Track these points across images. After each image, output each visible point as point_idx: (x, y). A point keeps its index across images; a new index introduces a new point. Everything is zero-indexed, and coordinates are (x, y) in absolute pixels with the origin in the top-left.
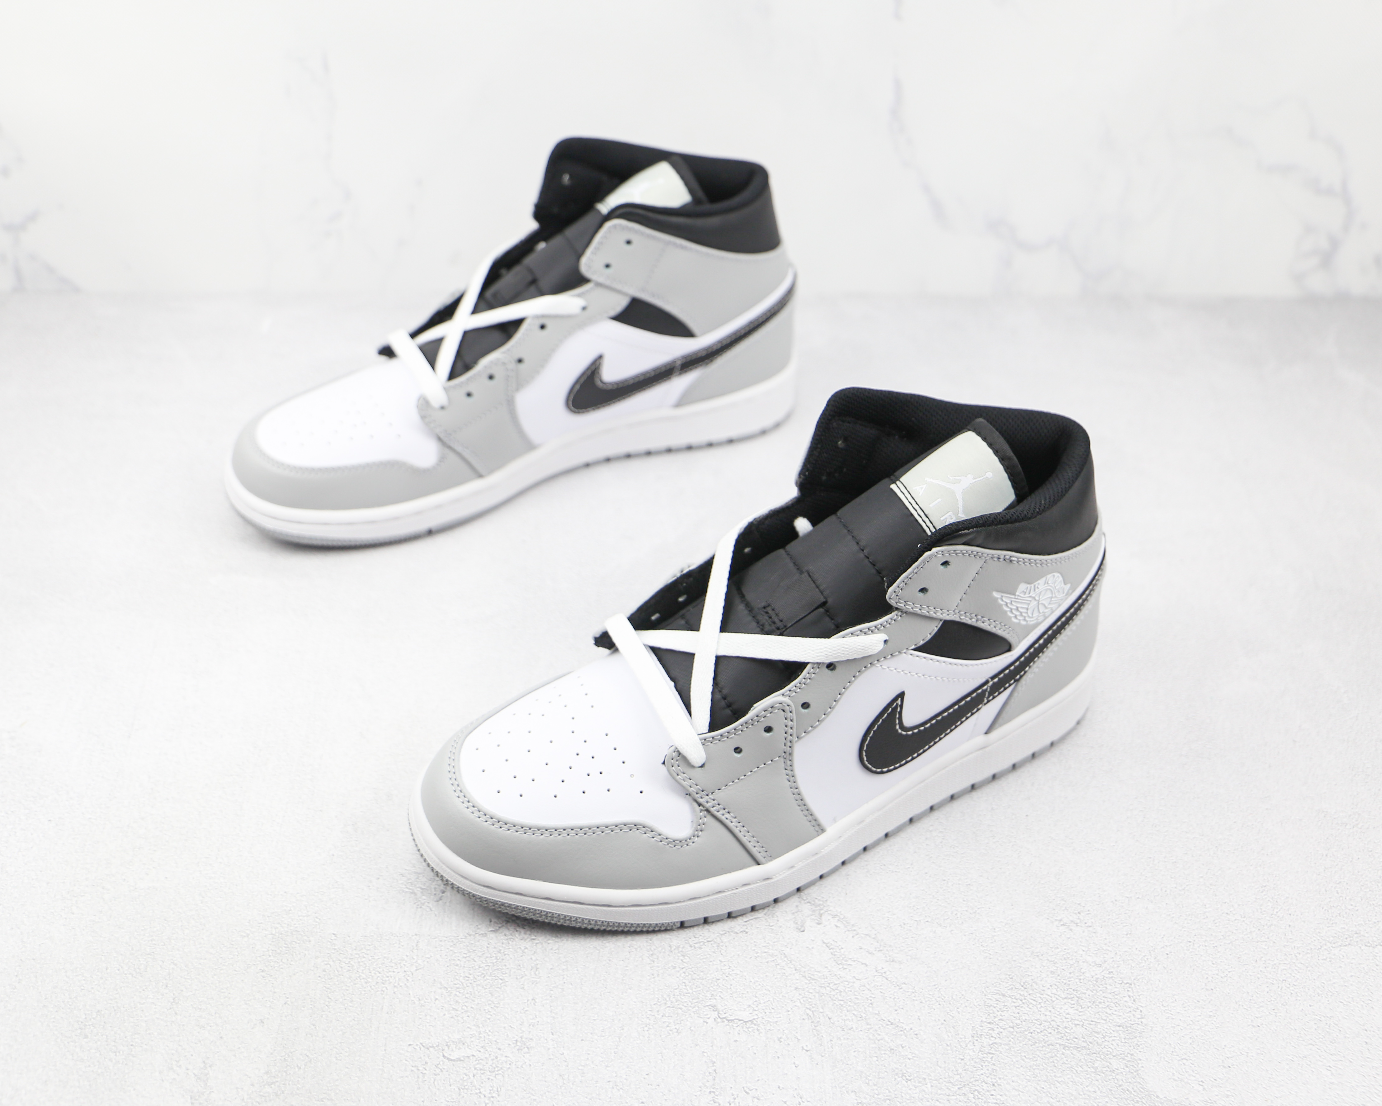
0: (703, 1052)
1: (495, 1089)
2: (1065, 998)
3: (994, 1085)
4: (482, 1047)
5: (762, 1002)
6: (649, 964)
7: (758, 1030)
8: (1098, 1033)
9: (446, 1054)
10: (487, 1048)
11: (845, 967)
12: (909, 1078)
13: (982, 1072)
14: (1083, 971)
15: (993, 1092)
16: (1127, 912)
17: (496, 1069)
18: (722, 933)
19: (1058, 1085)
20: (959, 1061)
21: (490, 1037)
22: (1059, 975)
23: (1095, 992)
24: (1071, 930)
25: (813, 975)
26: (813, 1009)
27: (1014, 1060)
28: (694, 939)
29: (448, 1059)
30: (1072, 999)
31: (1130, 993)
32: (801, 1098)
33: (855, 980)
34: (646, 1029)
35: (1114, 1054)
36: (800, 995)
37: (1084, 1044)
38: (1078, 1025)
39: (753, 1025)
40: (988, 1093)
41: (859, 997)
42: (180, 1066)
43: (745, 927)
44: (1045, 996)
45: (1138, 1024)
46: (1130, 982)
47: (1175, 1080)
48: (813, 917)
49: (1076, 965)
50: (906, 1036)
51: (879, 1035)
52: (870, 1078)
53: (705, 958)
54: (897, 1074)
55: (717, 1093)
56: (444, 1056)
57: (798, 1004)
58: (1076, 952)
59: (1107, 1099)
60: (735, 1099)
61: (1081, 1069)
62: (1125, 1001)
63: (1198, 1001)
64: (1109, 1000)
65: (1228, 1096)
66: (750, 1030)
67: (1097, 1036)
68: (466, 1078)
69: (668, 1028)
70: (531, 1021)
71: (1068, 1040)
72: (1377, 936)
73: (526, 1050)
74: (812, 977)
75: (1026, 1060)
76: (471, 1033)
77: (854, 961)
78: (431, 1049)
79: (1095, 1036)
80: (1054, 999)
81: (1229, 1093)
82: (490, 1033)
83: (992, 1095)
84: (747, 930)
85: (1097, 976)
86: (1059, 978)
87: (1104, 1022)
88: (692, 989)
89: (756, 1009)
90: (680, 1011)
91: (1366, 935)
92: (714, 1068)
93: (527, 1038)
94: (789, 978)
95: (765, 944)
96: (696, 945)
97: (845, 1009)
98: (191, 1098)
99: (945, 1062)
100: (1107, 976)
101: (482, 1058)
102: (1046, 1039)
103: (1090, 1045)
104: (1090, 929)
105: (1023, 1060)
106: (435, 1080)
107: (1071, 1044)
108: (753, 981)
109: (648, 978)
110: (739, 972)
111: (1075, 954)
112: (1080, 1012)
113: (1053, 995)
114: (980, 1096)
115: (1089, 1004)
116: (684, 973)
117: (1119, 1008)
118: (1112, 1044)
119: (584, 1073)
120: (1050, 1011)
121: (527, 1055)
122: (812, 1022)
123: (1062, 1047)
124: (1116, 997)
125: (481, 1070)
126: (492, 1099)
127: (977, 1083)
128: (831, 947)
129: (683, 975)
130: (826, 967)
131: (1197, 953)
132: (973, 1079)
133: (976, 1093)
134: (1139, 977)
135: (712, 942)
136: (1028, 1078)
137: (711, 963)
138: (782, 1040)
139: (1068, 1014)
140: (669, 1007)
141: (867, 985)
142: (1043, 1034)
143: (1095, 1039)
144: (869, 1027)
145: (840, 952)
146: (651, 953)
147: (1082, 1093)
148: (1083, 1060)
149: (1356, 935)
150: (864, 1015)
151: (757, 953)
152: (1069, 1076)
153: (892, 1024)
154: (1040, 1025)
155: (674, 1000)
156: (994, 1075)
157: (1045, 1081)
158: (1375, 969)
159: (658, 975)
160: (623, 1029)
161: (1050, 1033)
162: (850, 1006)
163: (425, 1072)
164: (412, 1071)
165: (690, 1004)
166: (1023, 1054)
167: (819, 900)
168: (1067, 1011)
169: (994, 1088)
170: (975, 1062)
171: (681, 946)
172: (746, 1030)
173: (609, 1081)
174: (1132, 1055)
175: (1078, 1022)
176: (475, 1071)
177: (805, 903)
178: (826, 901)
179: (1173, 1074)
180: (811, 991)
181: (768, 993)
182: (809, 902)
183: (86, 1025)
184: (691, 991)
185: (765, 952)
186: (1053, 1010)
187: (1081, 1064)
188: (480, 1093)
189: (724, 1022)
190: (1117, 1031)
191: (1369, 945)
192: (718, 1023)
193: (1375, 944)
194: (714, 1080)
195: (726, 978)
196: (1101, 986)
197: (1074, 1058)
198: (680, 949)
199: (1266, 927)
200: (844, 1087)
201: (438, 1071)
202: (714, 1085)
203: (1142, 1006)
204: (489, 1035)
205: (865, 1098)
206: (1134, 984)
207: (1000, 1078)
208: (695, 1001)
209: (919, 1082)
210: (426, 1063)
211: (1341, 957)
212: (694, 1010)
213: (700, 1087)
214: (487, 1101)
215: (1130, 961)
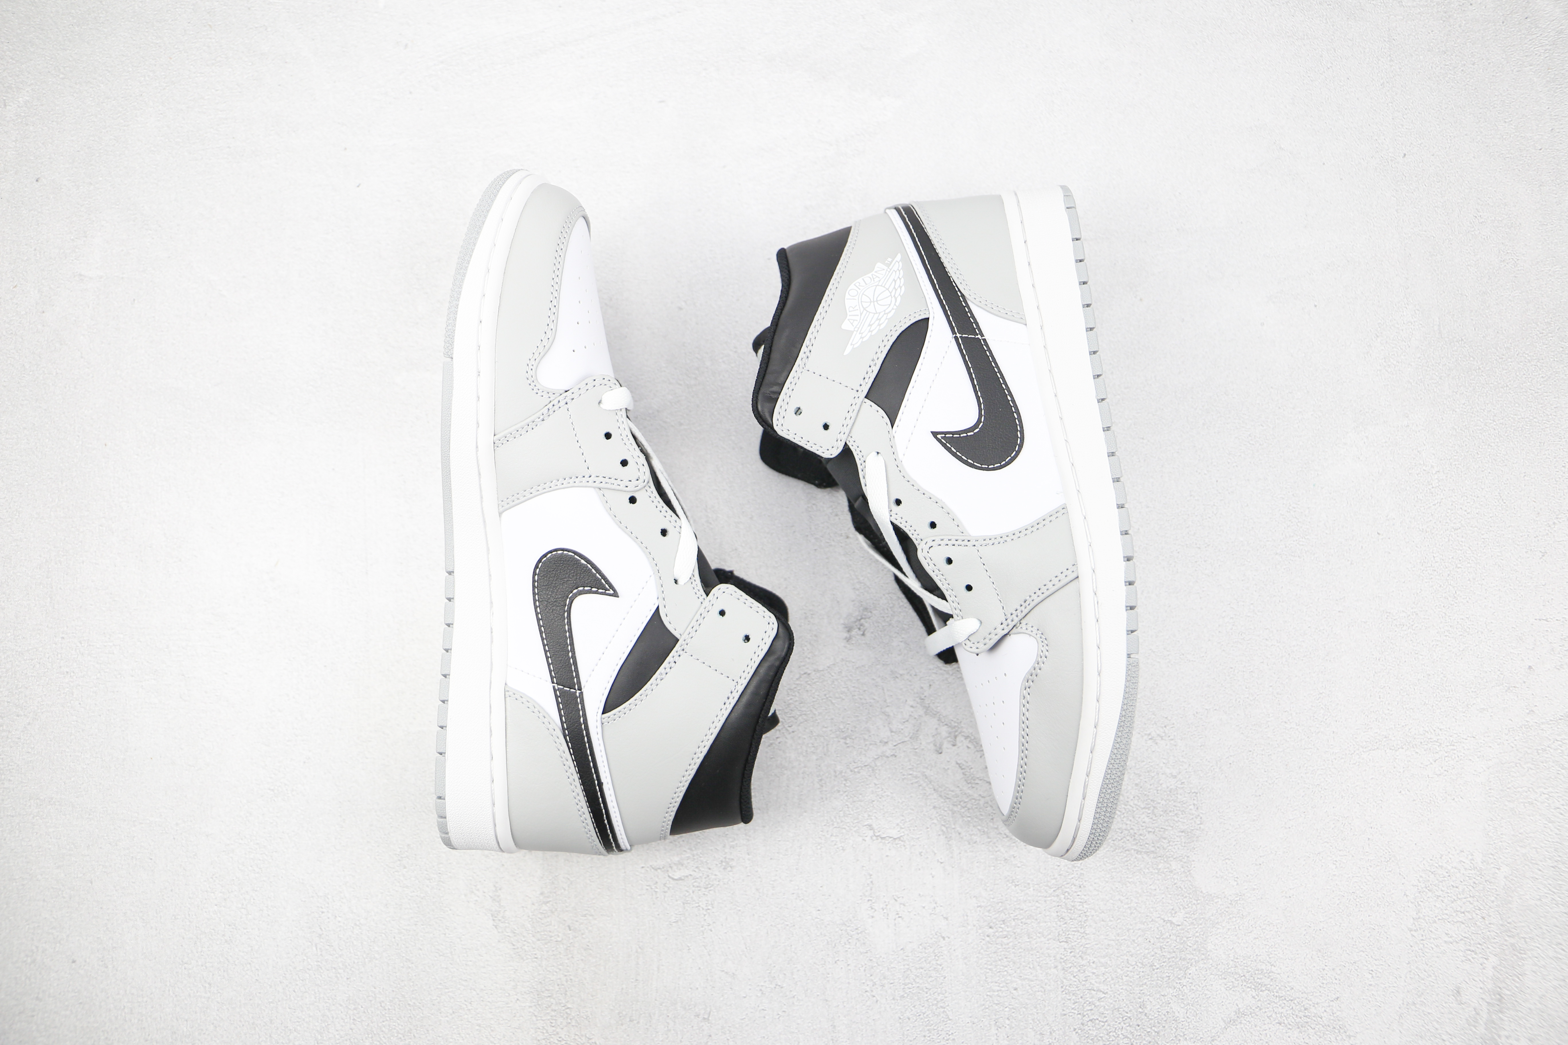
0: (863, 866)
1: (710, 903)
2: (1144, 808)
3: (1080, 887)
4: (697, 867)
5: (908, 820)
6: (819, 789)
7: (904, 846)
8: (1165, 839)
9: (670, 875)
10: (701, 868)
11: (973, 786)
12: (1018, 884)
13: (1073, 876)
14: (1161, 782)
15: (1079, 893)
16: (1204, 724)
17: (709, 886)
18: (876, 757)
19: (1128, 885)
20: (1056, 867)
21: (702, 859)
22: (1141, 787)
23: (1168, 801)
24: (1156, 743)
25: (948, 794)
26: (947, 826)
27: (1098, 865)
28: (854, 764)
29: (673, 879)
30: (1149, 808)
31: (1195, 802)
32: (936, 903)
33: (981, 798)
34: (819, 847)
35: (1175, 857)
36: (937, 813)
37: (1153, 849)
38: (1151, 832)
39: (900, 842)
40: (1075, 894)
41: (983, 813)
42: (478, 890)
43: (894, 751)
44: (1128, 807)
45: (1197, 829)
46: (1196, 791)
47: (1217, 877)
48: (949, 739)
49: (1156, 777)
50: (1017, 847)
51: (997, 847)
52: (988, 885)
53: (863, 782)
54: (1008, 881)
55: (873, 901)
56: (669, 876)
57: (935, 821)
58: (1158, 765)
59: (1163, 896)
60: (887, 905)
61: (1147, 871)
62: (1191, 809)
63: (1247, 807)
64: (1178, 808)
65: (1254, 889)
66: (898, 846)
67: (1164, 841)
68: (687, 894)
69: (836, 846)
70: (732, 844)
71: (1141, 845)
72: (1401, 739)
73: (729, 869)
74: (948, 796)
75: (1107, 865)
76: (687, 855)
77: (981, 780)
78: (659, 870)
79: (1162, 842)
80: (1135, 809)
81: (1255, 887)
82: (701, 855)
83: (1078, 895)
84: (896, 754)
85: (1171, 787)
86: (1141, 789)
87: (1170, 828)
88: (853, 810)
89: (903, 827)
90: (844, 831)
91: (1393, 739)
92: (871, 880)
93: (729, 859)
94: (929, 797)
95: (911, 767)
96: (856, 770)
97: (971, 824)
98: (492, 916)
99: (1045, 869)
100: (1179, 786)
101: (698, 876)
102: (1125, 846)
103: (1158, 849)
104: (1172, 742)
105: (1105, 864)
106: (665, 897)
107: (1143, 849)
108: (901, 801)
109: (819, 801)
110: (889, 794)
111: (1157, 767)
112: (1154, 820)
113: (1134, 806)
114: (1069, 897)
115: (1162, 813)
116: (847, 796)
117: (1184, 816)
118: (1174, 848)
119: (774, 887)
120: (1131, 820)
121: (731, 873)
122: (946, 837)
123: (1136, 852)
124: (1184, 805)
125: (698, 887)
126: (708, 911)
127: (1068, 886)
128: (963, 767)
129: (846, 798)
130: (958, 787)
131: (1254, 762)
132: (1065, 883)
133: (1066, 894)
134: (1204, 787)
135: (868, 767)
136: (1107, 879)
137: (867, 786)
138: (922, 854)
139: (1144, 822)
140: (835, 827)
141: (990, 803)
142: (1122, 841)
143: (1162, 844)
144: (989, 840)
145: (970, 772)
146: (820, 778)
147: (1145, 891)
148: (1150, 863)
149: (1385, 739)
150: (986, 830)
151: (904, 775)
152: (1138, 877)
153: (1007, 837)
154: (1121, 833)
155: (839, 821)
156: (1082, 879)
157: (1119, 882)
158: (1392, 771)
159: (826, 799)
160: (801, 848)
161: (1128, 840)
162: (975, 822)
163: (656, 890)
164: (647, 889)
165: (852, 824)
166: (1105, 860)
167: (955, 722)
168: (1144, 820)
169: (1080, 889)
170: (1068, 868)
171: (844, 771)
172: (895, 846)
173: (793, 894)
174: (1188, 857)
175: (1150, 830)
176: (694, 888)
177: (943, 726)
178: (961, 722)
179: (1217, 872)
180: (946, 809)
181: (912, 812)
182: (946, 725)
183: (402, 857)
184: (852, 812)
185: (911, 774)
186: (1133, 820)
187: (1148, 866)
188: (699, 906)
189: (877, 839)
190: (1180, 836)
191: (1393, 748)
192: (874, 840)
193: (1398, 747)
194: (871, 890)
195: (880, 800)
196: (1173, 796)
197: (1143, 861)
198: (843, 774)
199: (1314, 734)
200: (968, 893)
201: (666, 889)
202: (871, 894)
203: (1202, 813)
204: (700, 857)
205: (983, 902)
206: (1200, 793)
207: (1085, 881)
208: (856, 821)
209: (1025, 887)
210: (657, 882)
211: (1368, 761)
212: (855, 829)
213: (861, 896)
214: (705, 913)
215: (1200, 772)
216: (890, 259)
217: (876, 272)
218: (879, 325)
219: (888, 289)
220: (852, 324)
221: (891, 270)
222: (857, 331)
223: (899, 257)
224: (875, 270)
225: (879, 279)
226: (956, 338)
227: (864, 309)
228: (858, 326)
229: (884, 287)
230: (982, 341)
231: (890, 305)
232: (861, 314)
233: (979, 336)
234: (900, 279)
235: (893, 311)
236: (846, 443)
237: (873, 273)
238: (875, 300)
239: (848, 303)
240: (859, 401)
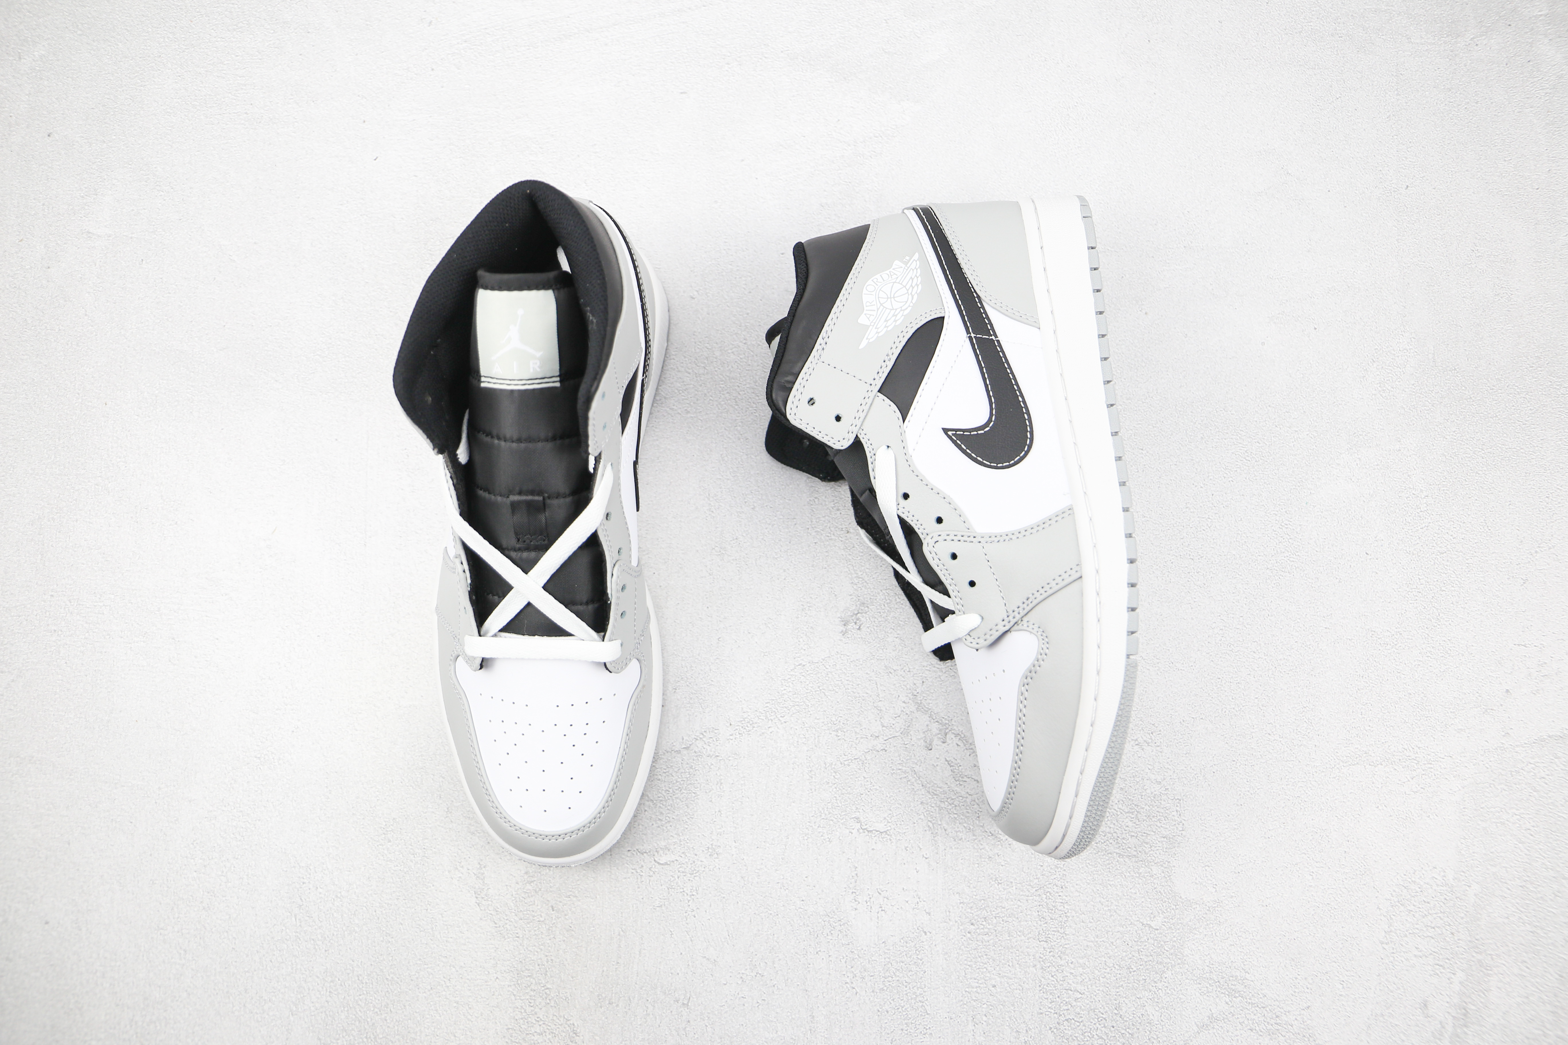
0: (848, 859)
1: (694, 889)
2: (1128, 812)
3: (1062, 887)
4: (683, 853)
5: (895, 814)
6: (808, 780)
7: (890, 840)
8: (1147, 843)
9: (656, 859)
10: (687, 854)
11: (961, 783)
12: (1000, 882)
13: (1055, 876)
14: (1145, 787)
15: (1060, 894)
16: (1191, 732)
17: (695, 872)
18: (866, 751)
19: (1110, 887)
20: (1039, 867)
21: (689, 844)
22: (1126, 792)
23: (1151, 807)
24: (1143, 749)
25: (936, 791)
26: (933, 822)
27: (1080, 867)
28: (844, 757)
29: (658, 863)
30: (1132, 813)
31: (1178, 809)
32: (919, 898)
33: (968, 795)
34: (806, 838)
35: (1156, 862)
36: (924, 808)
37: (1135, 853)
38: (1133, 836)
39: (887, 836)
40: (1057, 894)
41: (969, 811)
42: (462, 867)
43: (885, 745)
44: (1113, 810)
45: (1179, 836)
46: (1180, 798)
47: (1196, 883)
48: (939, 736)
49: (1141, 782)
50: (1002, 846)
51: (982, 845)
52: (971, 882)
53: (852, 775)
54: (992, 878)
55: (857, 893)
56: (655, 860)
57: (922, 817)
58: (1143, 770)
59: (1143, 900)
60: (870, 898)
61: (1128, 874)
62: (1173, 816)
63: (1229, 816)
64: (1161, 814)
65: (1232, 897)
66: (884, 840)
67: (1146, 846)
68: (672, 879)
69: (822, 838)
70: (719, 831)
71: (1123, 849)
72: (1381, 756)
73: (715, 856)
74: (935, 792)
75: (1089, 866)
76: (674, 841)
77: (969, 778)
78: (645, 854)
79: (1144, 846)
80: (1119, 813)
81: (1233, 895)
82: (688, 841)
83: (1060, 896)
84: (886, 749)
85: (1155, 793)
86: (1126, 794)
87: (1153, 833)
88: (841, 803)
89: (890, 821)
90: (831, 822)
91: (1373, 755)
92: (856, 872)
93: (716, 846)
94: (917, 793)
95: (900, 762)
96: (846, 763)
97: (958, 822)
98: (475, 893)
99: (1028, 868)
100: (1163, 792)
101: (683, 862)
102: (1107, 849)
103: (1140, 854)
104: (1158, 748)
105: (1087, 866)
106: (650, 881)
107: (1125, 853)
108: (889, 796)
109: (808, 792)
110: (878, 788)
111: (1142, 772)
112: (1137, 825)
113: (1118, 810)
114: (1050, 897)
115: (1145, 818)
116: (836, 788)
117: (1167, 821)
118: (1156, 853)
119: (759, 876)
120: (1114, 824)
121: (717, 860)
122: (932, 833)
123: (1118, 855)
124: (1167, 811)
125: (683, 872)
126: (692, 897)
127: (1050, 886)
128: (952, 764)
129: (835, 790)
130: (947, 784)
131: (1237, 771)
132: (1047, 883)
133: (1048, 894)
134: (1187, 794)
135: (858, 760)
136: (1088, 881)
137: (856, 779)
138: (908, 849)
139: (1127, 826)
140: (823, 819)
141: (977, 800)
142: (1105, 844)
143: (1144, 848)
144: (974, 837)
145: (958, 770)
146: (810, 769)
147: (1126, 894)
148: (1131, 867)
149: (1365, 755)
150: (972, 827)
151: (893, 770)
152: (1119, 880)
153: (992, 835)
154: (1105, 836)
155: (827, 813)
156: (1064, 880)
157: (1100, 884)
158: (1370, 787)
159: (815, 790)
160: (788, 838)
161: (1111, 843)
162: (962, 819)
163: (642, 874)
164: (632, 873)
165: (839, 816)
166: (1088, 862)
167: (946, 719)
168: (1127, 824)
169: (1062, 890)
170: (1051, 869)
171: (834, 763)
172: (882, 840)
173: (778, 883)
174: (1169, 862)
175: (1133, 834)
176: (679, 874)
177: (934, 723)
178: (951, 720)
179: (1196, 878)
180: (933, 805)
181: (900, 806)
182: (937, 722)
183: (387, 831)
184: (840, 805)
185: (900, 769)
186: (1116, 823)
187: (1129, 870)
188: (684, 891)
189: (864, 832)
190: (1162, 842)
191: (1372, 764)
192: (860, 833)
193: (1378, 763)
194: (856, 882)
195: (868, 793)
196: (1157, 802)
197: (1125, 864)
198: (833, 766)
199: (1296, 747)
200: (951, 889)
201: (651, 873)
202: (855, 886)
203: (1184, 820)
204: (687, 843)
205: (966, 899)
206: (1183, 800)
207: (1067, 882)
208: (843, 814)
209: (1008, 885)
210: (642, 866)
211: (1348, 775)
212: (842, 821)
213: (845, 888)
214: (689, 899)
215: (1184, 779)
216: (907, 258)
217: (894, 269)
218: (895, 321)
219: (905, 287)
220: (868, 319)
221: (908, 268)
222: (873, 326)
223: (916, 256)
224: (893, 267)
225: (896, 276)
226: (970, 338)
227: (881, 305)
228: (874, 321)
229: (901, 284)
230: (996, 342)
231: (906, 302)
232: (878, 309)
233: (993, 337)
234: (917, 278)
235: (910, 308)
236: (857, 435)
237: (891, 270)
238: (892, 296)
239: (866, 298)
240: (872, 395)
